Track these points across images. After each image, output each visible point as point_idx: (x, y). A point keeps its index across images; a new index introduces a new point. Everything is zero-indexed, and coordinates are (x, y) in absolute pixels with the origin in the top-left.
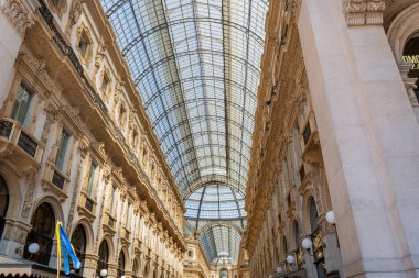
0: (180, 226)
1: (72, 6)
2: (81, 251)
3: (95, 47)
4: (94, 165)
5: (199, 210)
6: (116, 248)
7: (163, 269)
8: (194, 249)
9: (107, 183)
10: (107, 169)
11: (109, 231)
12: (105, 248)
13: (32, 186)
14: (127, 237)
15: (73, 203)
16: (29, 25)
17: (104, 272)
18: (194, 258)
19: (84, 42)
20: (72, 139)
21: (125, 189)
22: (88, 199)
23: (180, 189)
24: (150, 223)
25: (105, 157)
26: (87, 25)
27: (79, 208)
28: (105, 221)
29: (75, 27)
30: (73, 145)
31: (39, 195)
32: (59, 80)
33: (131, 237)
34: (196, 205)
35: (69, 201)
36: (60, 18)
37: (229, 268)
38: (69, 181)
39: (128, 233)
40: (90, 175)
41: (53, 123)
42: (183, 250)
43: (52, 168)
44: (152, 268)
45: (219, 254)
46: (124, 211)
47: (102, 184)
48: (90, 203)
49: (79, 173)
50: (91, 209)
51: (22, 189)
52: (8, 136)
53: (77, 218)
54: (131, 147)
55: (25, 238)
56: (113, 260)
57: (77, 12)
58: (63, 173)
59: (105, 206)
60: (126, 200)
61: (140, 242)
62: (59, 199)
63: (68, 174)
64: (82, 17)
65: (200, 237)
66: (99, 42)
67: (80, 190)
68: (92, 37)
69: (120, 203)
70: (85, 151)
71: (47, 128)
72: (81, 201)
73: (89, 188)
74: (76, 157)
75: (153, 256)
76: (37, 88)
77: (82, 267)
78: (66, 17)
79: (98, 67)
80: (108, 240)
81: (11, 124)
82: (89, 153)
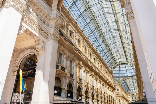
0: (112, 81)
1: (67, 26)
2: (80, 94)
3: (75, 33)
4: (80, 68)
5: (119, 74)
6: (90, 92)
7: (107, 97)
8: (119, 88)
9: (84, 73)
10: (84, 69)
11: (87, 87)
12: (87, 92)
13: (66, 79)
14: (93, 88)
15: (76, 81)
16: (59, 40)
17: (88, 99)
18: (120, 91)
19: (71, 33)
20: (73, 63)
21: (90, 73)
22: (80, 79)
23: (110, 68)
24: (100, 82)
25: (82, 65)
26: (71, 28)
27: (78, 82)
28: (86, 84)
29: (68, 31)
30: (73, 65)
31: (68, 80)
32: (67, 49)
33: (94, 88)
34: (118, 72)
35: (75, 80)
36: (64, 30)
37: (135, 94)
38: (74, 75)
39: (93, 86)
40: (79, 71)
41: (68, 61)
42: (114, 89)
43: (69, 73)
44: (103, 97)
45: (130, 89)
46: (91, 80)
47: (83, 73)
48: (81, 80)
49: (76, 72)
50: (81, 81)
51: (64, 80)
52: (59, 68)
53: (78, 85)
54: (90, 59)
55: (66, 92)
56: (90, 95)
57: (68, 27)
58: (72, 73)
59: (85, 80)
60: (91, 77)
61: (98, 89)
62: (72, 81)
63: (74, 73)
64: (70, 27)
65: (121, 84)
66: (75, 31)
67: (77, 77)
68: (73, 31)
69: (89, 78)
70: (77, 65)
71: (66, 63)
72: (78, 80)
73: (80, 76)
74: (75, 68)
75: (103, 93)
76: (63, 53)
77: (81, 98)
78: (66, 29)
79: (76, 39)
80: (87, 89)
81: (59, 65)
82: (78, 66)
